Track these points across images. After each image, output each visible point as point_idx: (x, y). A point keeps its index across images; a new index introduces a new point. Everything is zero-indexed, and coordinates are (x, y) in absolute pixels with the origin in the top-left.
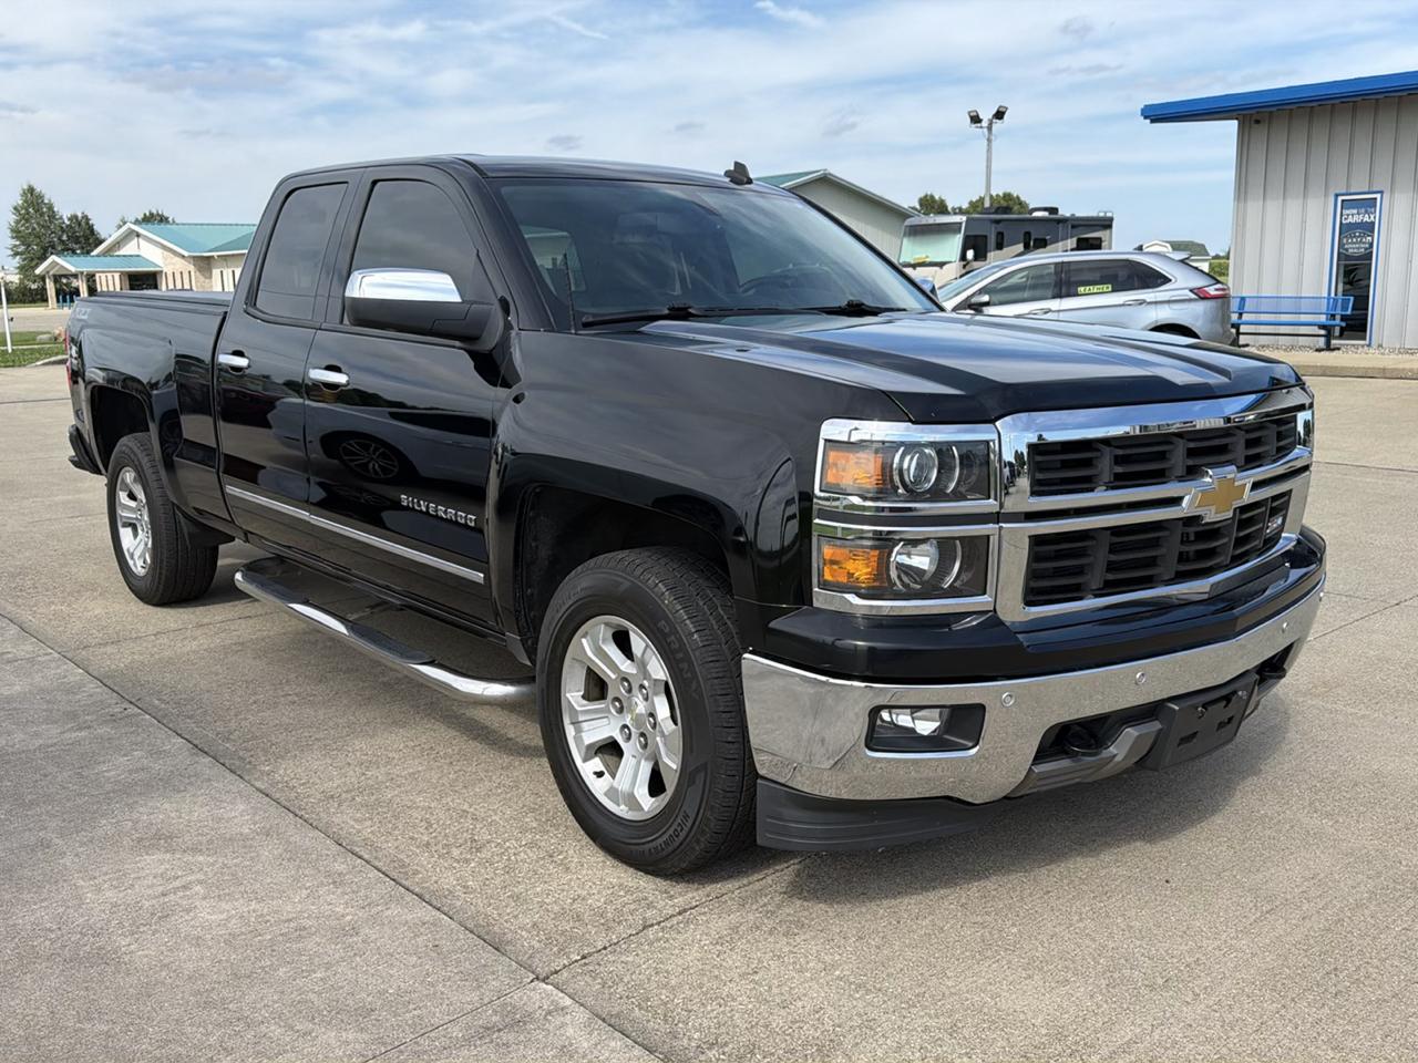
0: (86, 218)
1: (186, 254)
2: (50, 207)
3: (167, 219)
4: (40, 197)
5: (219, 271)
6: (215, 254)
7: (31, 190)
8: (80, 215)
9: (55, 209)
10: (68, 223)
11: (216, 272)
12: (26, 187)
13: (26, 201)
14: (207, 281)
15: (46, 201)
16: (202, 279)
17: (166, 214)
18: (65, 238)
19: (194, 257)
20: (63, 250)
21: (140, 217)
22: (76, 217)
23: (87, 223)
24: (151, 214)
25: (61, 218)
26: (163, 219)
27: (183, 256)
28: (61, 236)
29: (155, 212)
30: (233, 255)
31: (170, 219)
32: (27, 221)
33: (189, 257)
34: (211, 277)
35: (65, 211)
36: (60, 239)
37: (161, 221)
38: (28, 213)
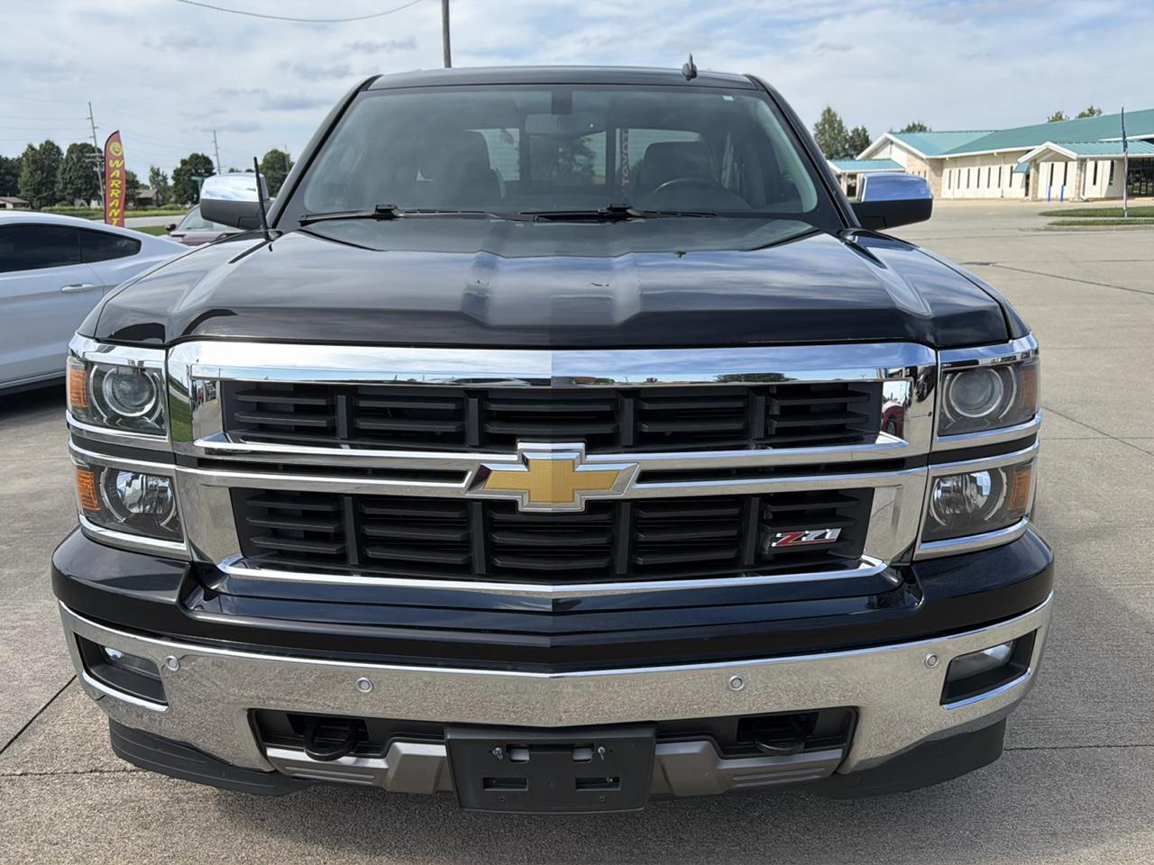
0: (864, 130)
1: (924, 156)
2: (840, 123)
3: (925, 128)
4: (835, 115)
5: (948, 170)
6: (947, 156)
7: (829, 111)
8: (860, 128)
9: (843, 125)
10: (850, 134)
11: (946, 171)
12: (826, 108)
13: (824, 120)
14: (939, 178)
15: (838, 119)
16: (934, 177)
17: (925, 125)
18: (847, 146)
19: (931, 160)
20: (845, 156)
21: (905, 127)
22: (857, 130)
23: (864, 134)
24: (914, 125)
25: (847, 131)
26: (922, 129)
27: (922, 159)
28: (845, 145)
29: (917, 124)
30: (961, 157)
31: (928, 129)
32: (822, 134)
33: (927, 159)
34: (941, 175)
35: (849, 127)
36: (843, 148)
37: (921, 130)
38: (824, 128)
